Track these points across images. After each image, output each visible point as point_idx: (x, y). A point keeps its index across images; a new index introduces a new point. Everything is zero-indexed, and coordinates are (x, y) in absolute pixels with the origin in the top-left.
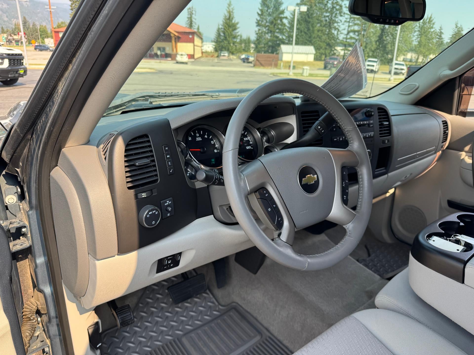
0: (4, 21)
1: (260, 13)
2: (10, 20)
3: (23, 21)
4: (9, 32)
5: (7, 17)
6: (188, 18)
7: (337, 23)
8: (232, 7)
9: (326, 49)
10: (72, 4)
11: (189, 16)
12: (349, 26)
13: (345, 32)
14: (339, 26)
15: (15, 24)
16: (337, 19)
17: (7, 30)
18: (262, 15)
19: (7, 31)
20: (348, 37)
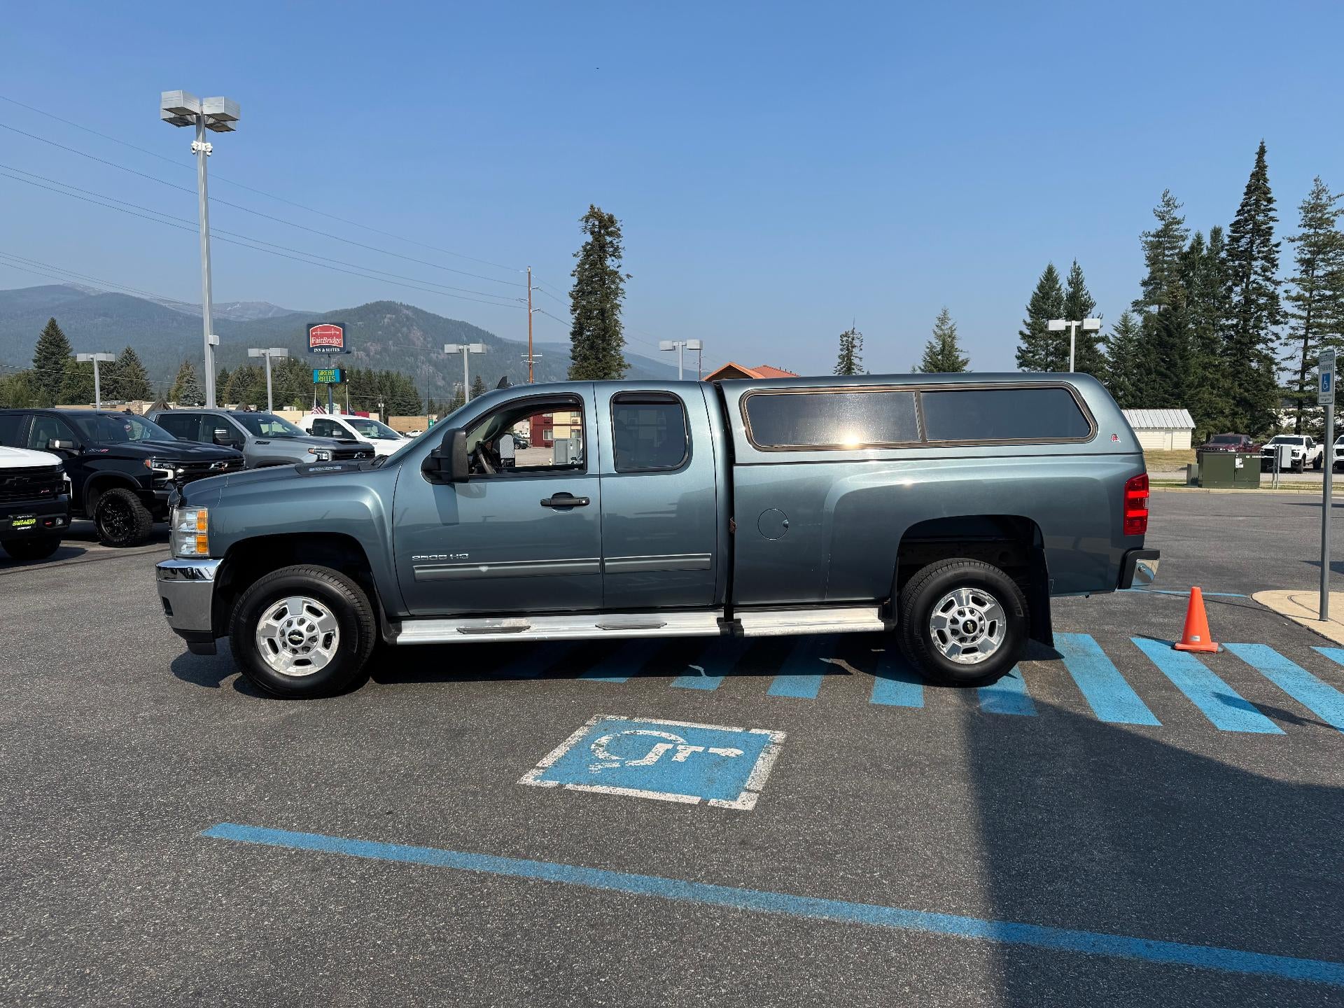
0: (437, 388)
1: (1027, 332)
2: (449, 384)
3: (475, 386)
4: (443, 409)
5: (444, 379)
6: (841, 357)
7: (1265, 341)
8: (950, 323)
9: (1234, 414)
10: (575, 347)
11: (845, 352)
12: (1306, 349)
13: (1296, 365)
14: (1273, 349)
15: (458, 393)
16: (1262, 333)
17: (441, 405)
18: (1033, 337)
19: (440, 409)
20: (1308, 377)
